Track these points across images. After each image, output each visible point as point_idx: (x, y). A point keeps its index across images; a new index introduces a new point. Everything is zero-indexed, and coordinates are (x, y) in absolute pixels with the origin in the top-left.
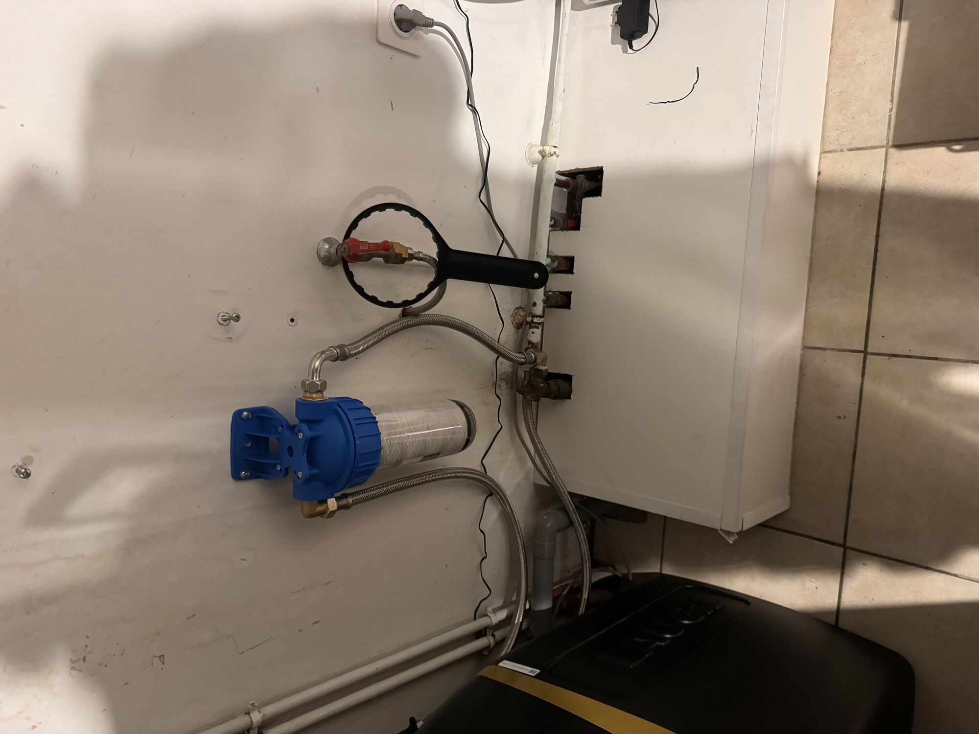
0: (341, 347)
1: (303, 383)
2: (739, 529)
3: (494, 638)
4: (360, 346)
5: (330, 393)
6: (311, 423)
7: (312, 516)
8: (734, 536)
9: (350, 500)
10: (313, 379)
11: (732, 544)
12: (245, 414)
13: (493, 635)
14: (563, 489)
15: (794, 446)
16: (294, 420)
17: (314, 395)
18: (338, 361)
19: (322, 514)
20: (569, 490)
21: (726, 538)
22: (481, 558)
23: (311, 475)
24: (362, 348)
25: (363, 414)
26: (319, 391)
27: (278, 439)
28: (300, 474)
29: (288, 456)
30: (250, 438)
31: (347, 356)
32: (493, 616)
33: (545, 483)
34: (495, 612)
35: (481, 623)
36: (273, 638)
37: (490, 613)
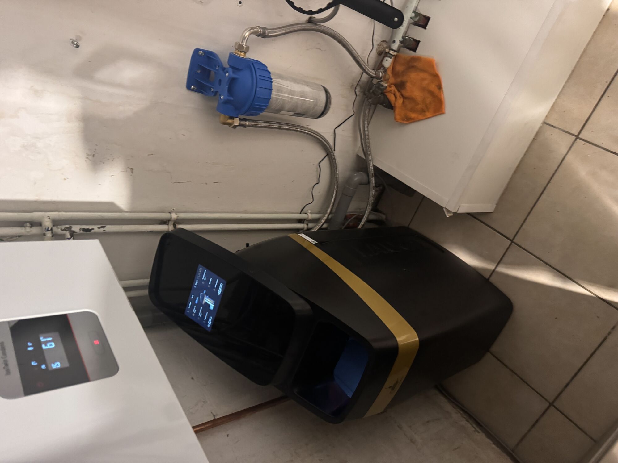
0: (264, 28)
1: (236, 43)
2: (456, 211)
3: (307, 226)
4: (275, 32)
5: (250, 55)
6: (235, 69)
7: (225, 124)
8: (451, 214)
9: (247, 123)
10: (242, 43)
11: (449, 217)
12: (200, 52)
13: (307, 225)
14: (371, 162)
16: (226, 65)
17: (241, 53)
18: (259, 37)
19: (230, 124)
20: (374, 164)
21: (446, 213)
22: (315, 183)
23: (228, 100)
24: (277, 33)
25: (265, 74)
26: (244, 52)
27: (216, 73)
28: (222, 97)
29: (218, 85)
30: (201, 67)
31: (266, 36)
32: (310, 215)
33: (363, 156)
34: (311, 213)
35: (303, 216)
36: (191, 182)
37: (309, 213)
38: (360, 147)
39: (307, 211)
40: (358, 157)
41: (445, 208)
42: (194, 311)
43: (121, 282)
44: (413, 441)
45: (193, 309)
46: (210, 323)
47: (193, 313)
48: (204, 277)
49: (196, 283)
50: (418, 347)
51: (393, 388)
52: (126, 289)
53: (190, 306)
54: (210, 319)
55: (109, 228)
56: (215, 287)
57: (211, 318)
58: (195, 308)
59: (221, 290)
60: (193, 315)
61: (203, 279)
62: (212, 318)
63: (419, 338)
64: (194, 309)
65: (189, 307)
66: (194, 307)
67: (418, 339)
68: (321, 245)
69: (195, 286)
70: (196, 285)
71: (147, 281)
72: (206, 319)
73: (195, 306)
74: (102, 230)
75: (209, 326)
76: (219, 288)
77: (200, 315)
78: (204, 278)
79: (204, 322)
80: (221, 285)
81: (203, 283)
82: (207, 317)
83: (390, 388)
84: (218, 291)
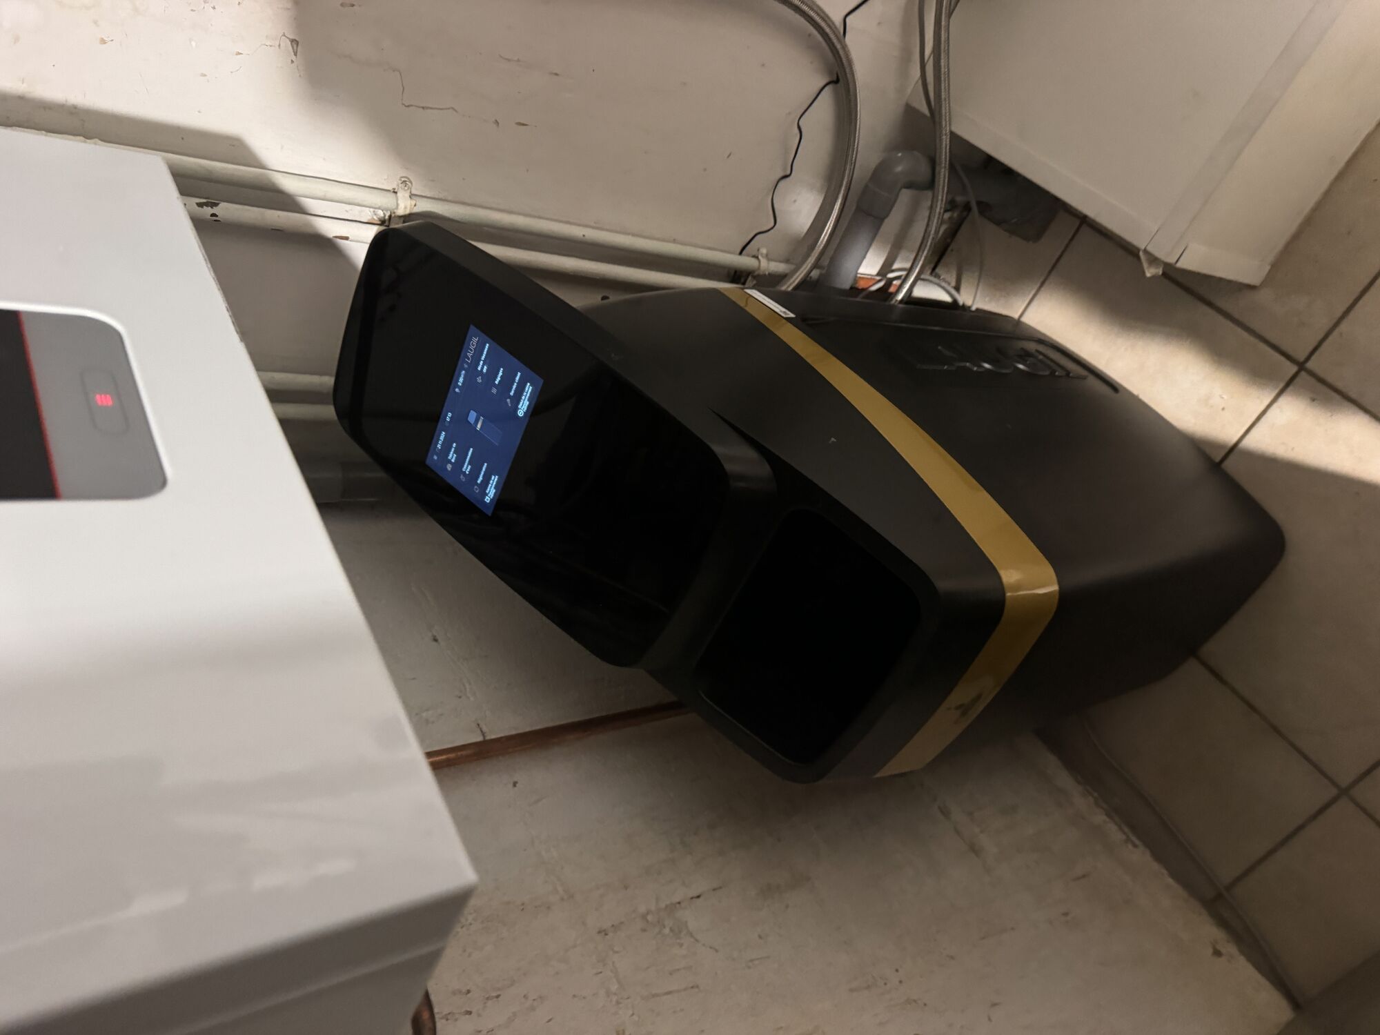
2: (1171, 260)
8: (1157, 268)
11: (1150, 278)
14: (946, 122)
15: (1327, 193)
20: (953, 129)
21: (1145, 265)
22: (782, 174)
32: (764, 263)
33: (925, 110)
34: (768, 257)
35: (746, 262)
36: (456, 111)
37: (762, 254)
38: (917, 82)
39: (758, 250)
40: (909, 111)
41: (1145, 251)
42: (452, 456)
43: (261, 373)
44: (975, 850)
45: (450, 451)
46: (491, 492)
47: (450, 462)
48: (481, 363)
49: (461, 380)
50: (1054, 609)
51: (964, 709)
52: (276, 395)
53: (440, 442)
54: (491, 482)
55: (227, 211)
56: (512, 394)
57: (494, 479)
58: (453, 450)
59: (527, 403)
60: (449, 467)
61: (479, 369)
62: (498, 479)
63: (1060, 583)
64: (452, 453)
65: (439, 446)
66: (452, 447)
67: (1054, 588)
68: (804, 322)
69: (458, 387)
70: (460, 384)
71: (329, 381)
72: (482, 481)
73: (454, 445)
74: (208, 211)
75: (487, 500)
76: (523, 397)
77: (467, 468)
78: (482, 367)
79: (477, 490)
80: (529, 389)
81: (479, 380)
82: (484, 476)
83: (957, 708)
84: (520, 406)
